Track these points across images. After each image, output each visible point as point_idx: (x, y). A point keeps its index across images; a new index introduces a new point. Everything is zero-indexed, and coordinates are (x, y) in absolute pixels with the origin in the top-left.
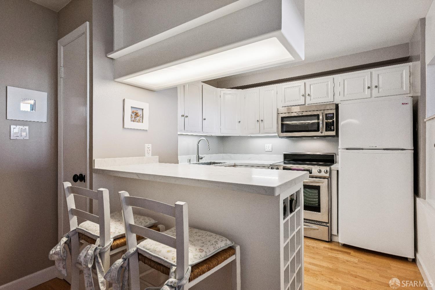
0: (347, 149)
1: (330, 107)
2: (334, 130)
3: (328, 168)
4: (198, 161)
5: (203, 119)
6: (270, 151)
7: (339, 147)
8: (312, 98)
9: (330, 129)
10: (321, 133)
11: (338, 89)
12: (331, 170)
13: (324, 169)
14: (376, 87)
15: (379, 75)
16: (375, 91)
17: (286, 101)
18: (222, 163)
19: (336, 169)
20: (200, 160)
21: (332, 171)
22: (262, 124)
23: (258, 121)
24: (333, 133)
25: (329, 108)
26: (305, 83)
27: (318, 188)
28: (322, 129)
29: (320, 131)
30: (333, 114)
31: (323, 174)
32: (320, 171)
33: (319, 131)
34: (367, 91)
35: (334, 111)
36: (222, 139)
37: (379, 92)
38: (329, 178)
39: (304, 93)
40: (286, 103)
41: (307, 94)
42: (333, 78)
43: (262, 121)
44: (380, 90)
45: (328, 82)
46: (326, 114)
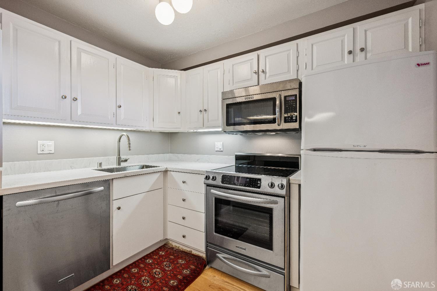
0: (315, 150)
1: (291, 86)
2: (296, 121)
3: (284, 181)
4: (119, 164)
5: (117, 106)
6: (220, 150)
7: (302, 147)
8: (268, 75)
9: (291, 120)
10: (279, 125)
11: (304, 59)
12: (289, 184)
13: (278, 181)
14: (362, 50)
15: (368, 32)
16: (360, 56)
17: (234, 82)
18: (156, 167)
19: (298, 182)
20: (122, 163)
21: (292, 186)
22: (206, 115)
23: (201, 111)
24: (295, 125)
25: (290, 88)
26: (258, 56)
27: (269, 212)
28: (280, 120)
29: (277, 123)
30: (296, 95)
31: (276, 190)
32: (272, 185)
33: (275, 123)
34: (348, 59)
35: (296, 92)
36: (170, 136)
37: (366, 58)
38: (287, 197)
39: (257, 70)
40: (234, 85)
41: (260, 70)
42: (297, 44)
43: (205, 110)
44: (369, 55)
45: (290, 50)
46: (285, 97)
